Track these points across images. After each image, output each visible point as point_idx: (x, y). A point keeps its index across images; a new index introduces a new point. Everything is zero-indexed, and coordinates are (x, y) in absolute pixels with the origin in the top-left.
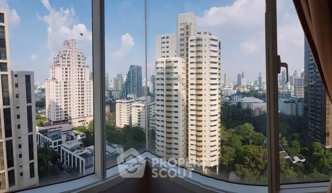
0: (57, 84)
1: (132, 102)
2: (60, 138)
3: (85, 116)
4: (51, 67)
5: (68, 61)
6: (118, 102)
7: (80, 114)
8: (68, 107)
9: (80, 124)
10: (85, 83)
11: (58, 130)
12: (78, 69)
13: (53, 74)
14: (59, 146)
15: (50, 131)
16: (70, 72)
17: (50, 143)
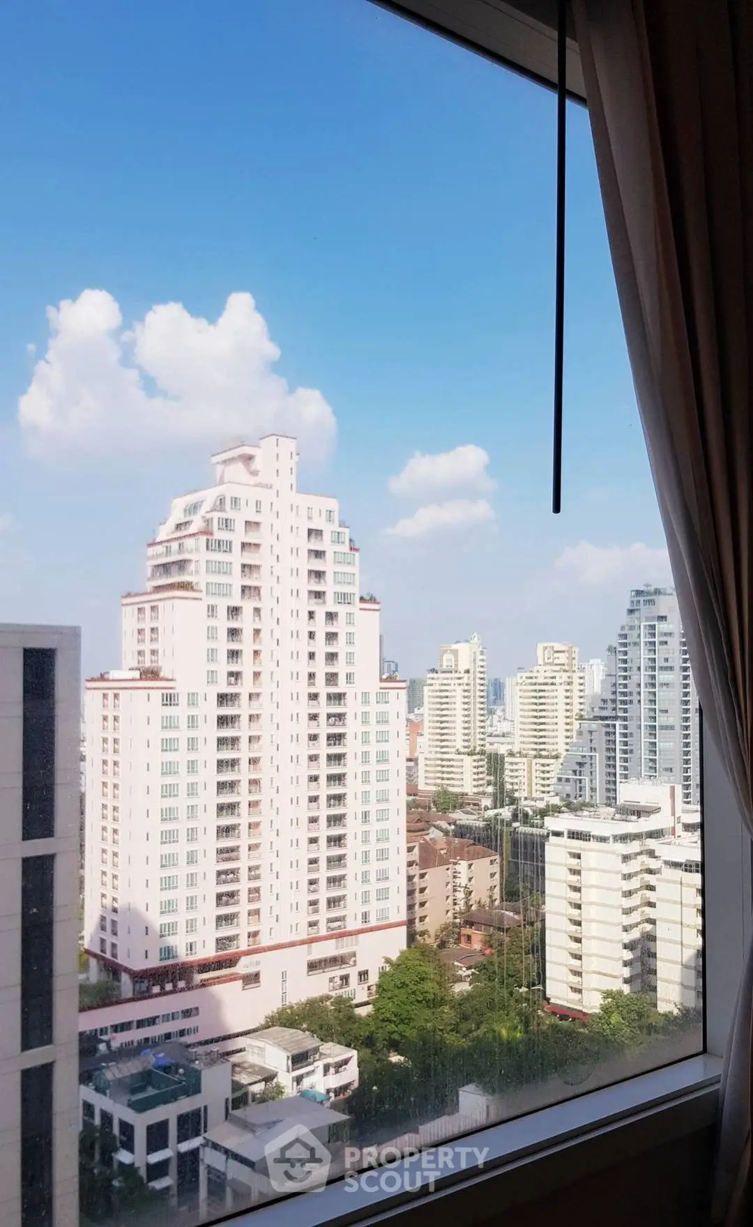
0: (169, 711)
1: (655, 834)
2: (193, 1087)
3: (353, 924)
4: (129, 595)
5: (244, 566)
6: (557, 834)
7: (316, 911)
8: (243, 864)
9: (319, 986)
10: (351, 707)
11: (168, 1036)
12: (311, 615)
13: (141, 641)
14: (185, 1147)
15: (115, 1045)
16: (257, 632)
17: (116, 1130)
